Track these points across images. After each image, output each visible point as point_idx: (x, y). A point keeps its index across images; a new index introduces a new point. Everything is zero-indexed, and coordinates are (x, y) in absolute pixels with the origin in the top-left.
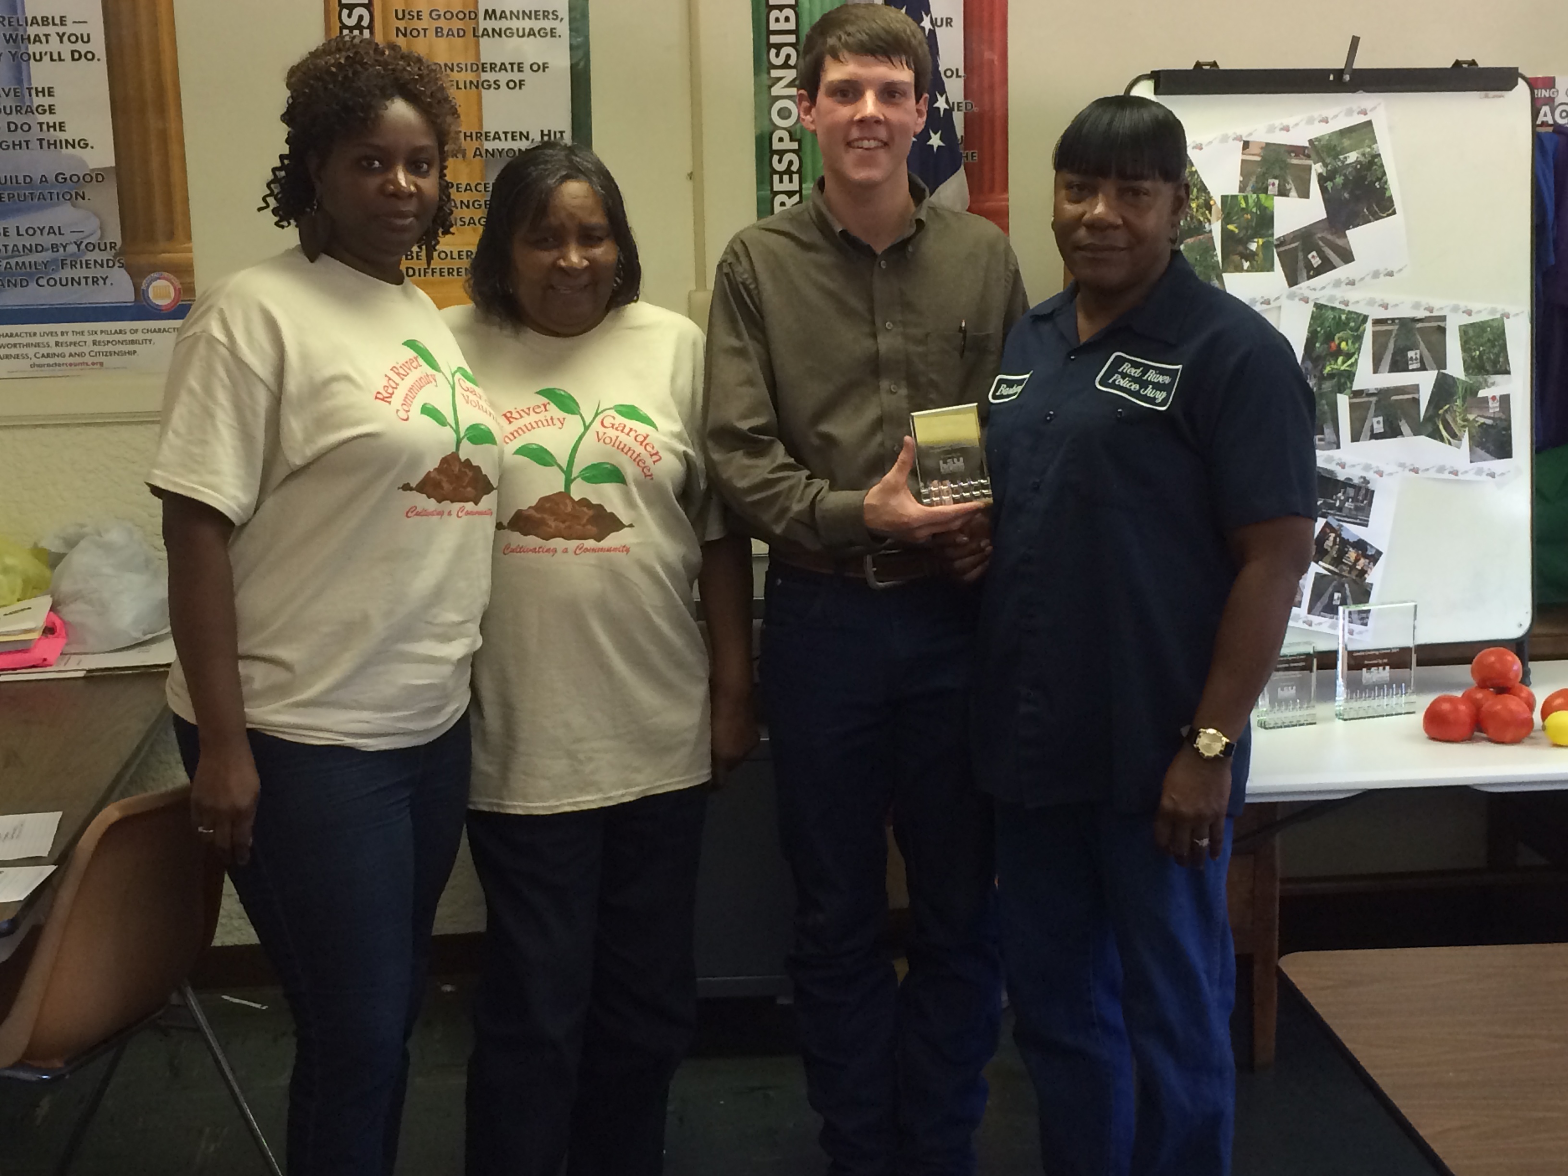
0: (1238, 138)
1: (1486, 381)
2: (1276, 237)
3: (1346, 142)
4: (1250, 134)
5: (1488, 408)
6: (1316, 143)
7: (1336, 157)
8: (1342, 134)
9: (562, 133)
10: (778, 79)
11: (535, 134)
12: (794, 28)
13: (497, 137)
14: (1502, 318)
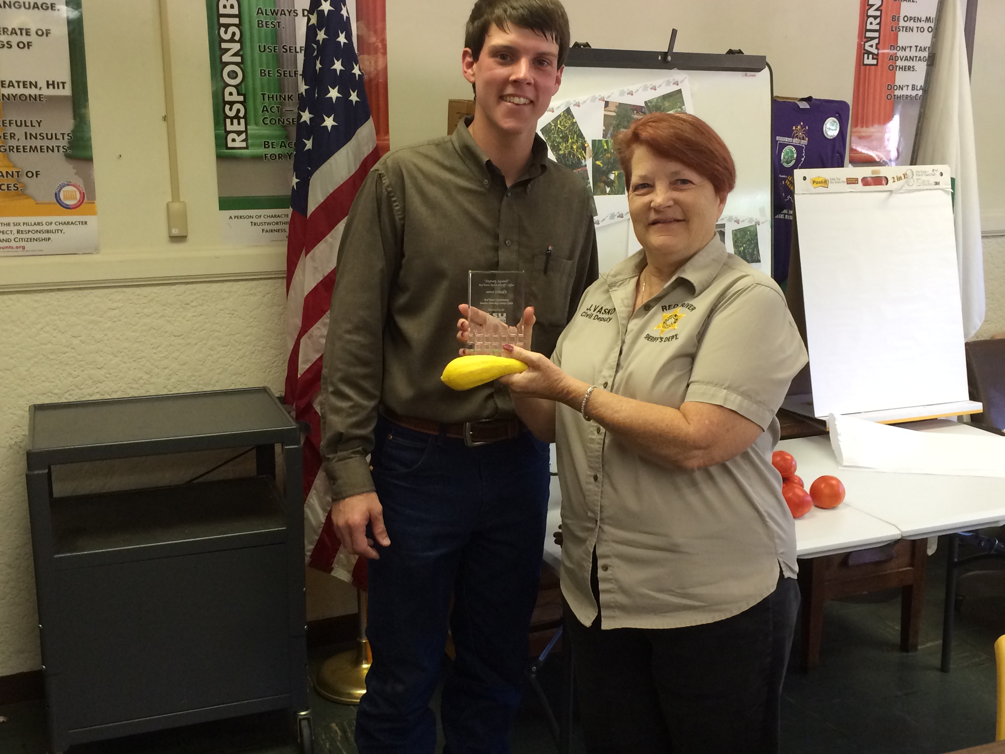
0: (602, 99)
3: (667, 104)
4: (609, 97)
6: (649, 104)
8: (664, 98)
9: (63, 83)
10: (227, 50)
11: (42, 84)
12: (237, 13)
13: (11, 84)
14: (756, 225)
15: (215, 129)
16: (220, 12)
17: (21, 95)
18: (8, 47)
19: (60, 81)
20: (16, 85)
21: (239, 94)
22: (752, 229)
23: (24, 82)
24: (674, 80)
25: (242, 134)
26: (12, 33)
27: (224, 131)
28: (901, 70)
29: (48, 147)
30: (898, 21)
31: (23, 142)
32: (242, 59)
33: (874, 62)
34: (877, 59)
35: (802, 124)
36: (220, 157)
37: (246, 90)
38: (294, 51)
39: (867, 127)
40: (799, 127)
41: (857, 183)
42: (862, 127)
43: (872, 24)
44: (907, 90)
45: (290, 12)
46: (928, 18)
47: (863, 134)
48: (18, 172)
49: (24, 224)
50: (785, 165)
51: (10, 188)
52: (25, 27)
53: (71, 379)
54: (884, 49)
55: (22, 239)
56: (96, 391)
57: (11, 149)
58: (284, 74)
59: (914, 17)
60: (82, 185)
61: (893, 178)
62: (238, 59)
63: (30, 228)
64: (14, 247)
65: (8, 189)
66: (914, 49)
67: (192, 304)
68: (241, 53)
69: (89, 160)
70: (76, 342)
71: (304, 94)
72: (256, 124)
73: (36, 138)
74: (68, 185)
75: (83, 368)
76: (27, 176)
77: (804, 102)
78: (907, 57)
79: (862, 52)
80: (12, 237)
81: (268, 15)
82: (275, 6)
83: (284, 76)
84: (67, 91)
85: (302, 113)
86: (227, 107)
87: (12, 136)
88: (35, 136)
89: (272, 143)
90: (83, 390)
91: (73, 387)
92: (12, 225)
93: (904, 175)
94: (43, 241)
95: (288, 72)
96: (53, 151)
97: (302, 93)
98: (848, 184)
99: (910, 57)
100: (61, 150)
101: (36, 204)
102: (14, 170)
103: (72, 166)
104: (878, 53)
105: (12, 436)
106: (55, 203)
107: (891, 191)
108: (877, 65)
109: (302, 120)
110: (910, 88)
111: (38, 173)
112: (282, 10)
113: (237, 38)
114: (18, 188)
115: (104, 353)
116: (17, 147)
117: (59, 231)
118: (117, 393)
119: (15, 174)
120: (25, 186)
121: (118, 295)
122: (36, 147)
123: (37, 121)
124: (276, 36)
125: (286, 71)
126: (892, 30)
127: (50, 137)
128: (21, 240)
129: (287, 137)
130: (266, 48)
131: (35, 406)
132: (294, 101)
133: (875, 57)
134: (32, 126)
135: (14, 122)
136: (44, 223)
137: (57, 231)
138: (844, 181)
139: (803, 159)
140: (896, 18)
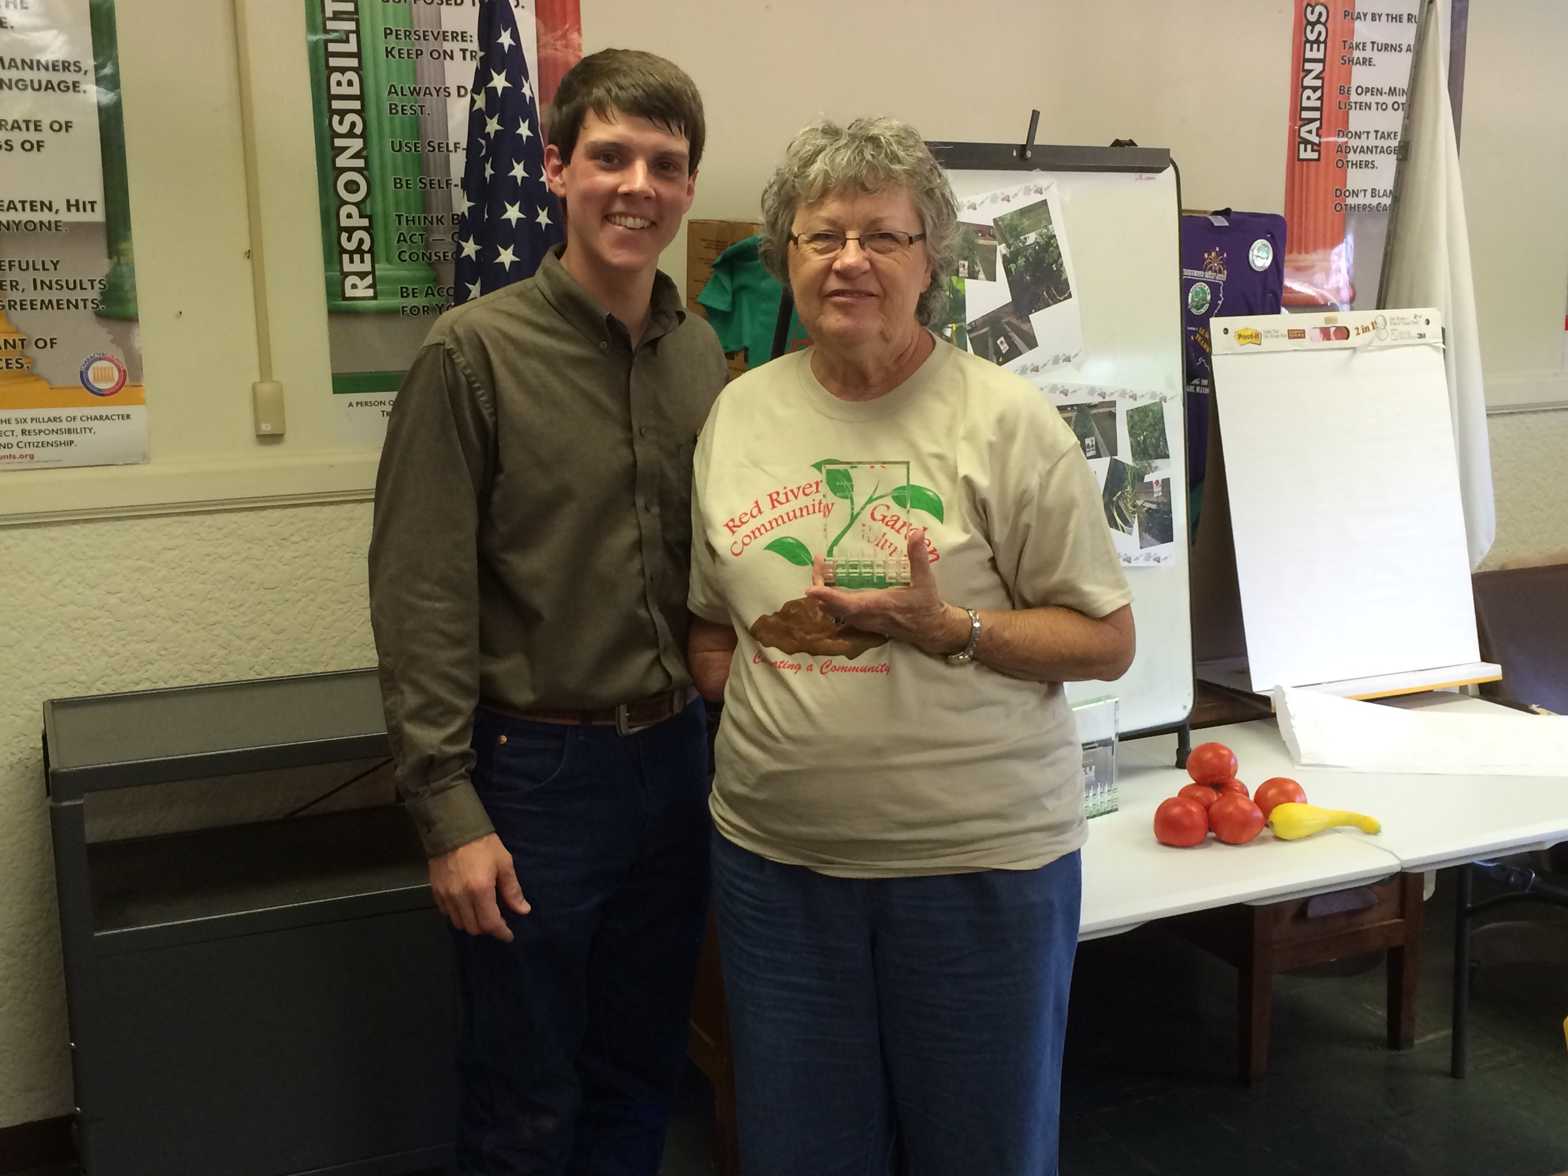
1: (1150, 465)
2: (968, 322)
3: (1026, 222)
5: (1153, 492)
6: (1000, 223)
7: (1017, 237)
8: (1021, 213)
9: (92, 203)
10: (344, 149)
11: (60, 204)
12: (358, 93)
13: (12, 206)
14: (1161, 402)
15: (326, 270)
16: (333, 92)
17: (27, 222)
18: (6, 149)
19: (87, 200)
20: (19, 206)
21: (361, 216)
22: (1156, 408)
23: (31, 202)
24: (1035, 186)
25: (368, 276)
26: (13, 128)
27: (339, 273)
28: (1354, 166)
29: (68, 301)
30: (1348, 93)
31: (31, 295)
32: (366, 163)
33: (1315, 155)
34: (1319, 151)
35: (1217, 249)
36: (334, 313)
37: (372, 210)
38: (445, 149)
39: (1306, 253)
40: (1213, 254)
41: (1304, 337)
42: (1300, 253)
43: (1311, 99)
44: (1365, 196)
45: (438, 92)
46: (1393, 89)
47: (1302, 264)
48: (22, 341)
49: (32, 420)
50: (1194, 311)
51: (10, 366)
52: (33, 119)
53: (106, 659)
54: (1328, 136)
55: (29, 443)
56: (146, 676)
57: (12, 305)
58: (431, 184)
59: (1373, 88)
60: (122, 359)
61: (1357, 328)
62: (360, 163)
63: (43, 426)
64: (17, 456)
65: (7, 367)
66: (1372, 135)
67: (293, 539)
68: (364, 153)
69: (131, 319)
70: (113, 600)
71: (467, 214)
72: (389, 261)
73: (50, 288)
74: (100, 359)
75: (123, 642)
76: (37, 347)
77: (1219, 217)
78: (1362, 147)
79: (1296, 141)
80: (13, 440)
81: (406, 95)
82: (415, 83)
83: (431, 187)
84: (98, 216)
85: (464, 244)
86: (344, 236)
87: (14, 285)
88: (48, 284)
89: (413, 289)
90: (123, 676)
91: (107, 672)
92: (13, 421)
93: (1372, 323)
94: (63, 445)
95: (436, 182)
96: (76, 307)
97: (463, 213)
98: (1290, 338)
99: (1368, 147)
100: (90, 305)
101: (51, 389)
102: (17, 337)
103: (106, 329)
104: (1320, 142)
105: (14, 751)
106: (79, 388)
107: (1354, 349)
108: (1318, 160)
109: (463, 255)
110: (1369, 193)
111: (54, 341)
112: (427, 88)
113: (358, 130)
114: (22, 366)
115: (158, 617)
116: (21, 301)
117: (87, 430)
118: (178, 679)
119: (18, 343)
120: (33, 362)
121: (178, 527)
122: (50, 302)
123: (52, 262)
124: (417, 128)
125: (434, 180)
126: (1340, 108)
127: (71, 286)
128: (27, 445)
129: (436, 280)
130: (404, 145)
131: (52, 702)
132: (446, 224)
133: (1315, 148)
134: (44, 269)
135: (17, 264)
136: (64, 419)
137: (83, 430)
138: (1284, 334)
139: (1220, 302)
140: (1346, 90)
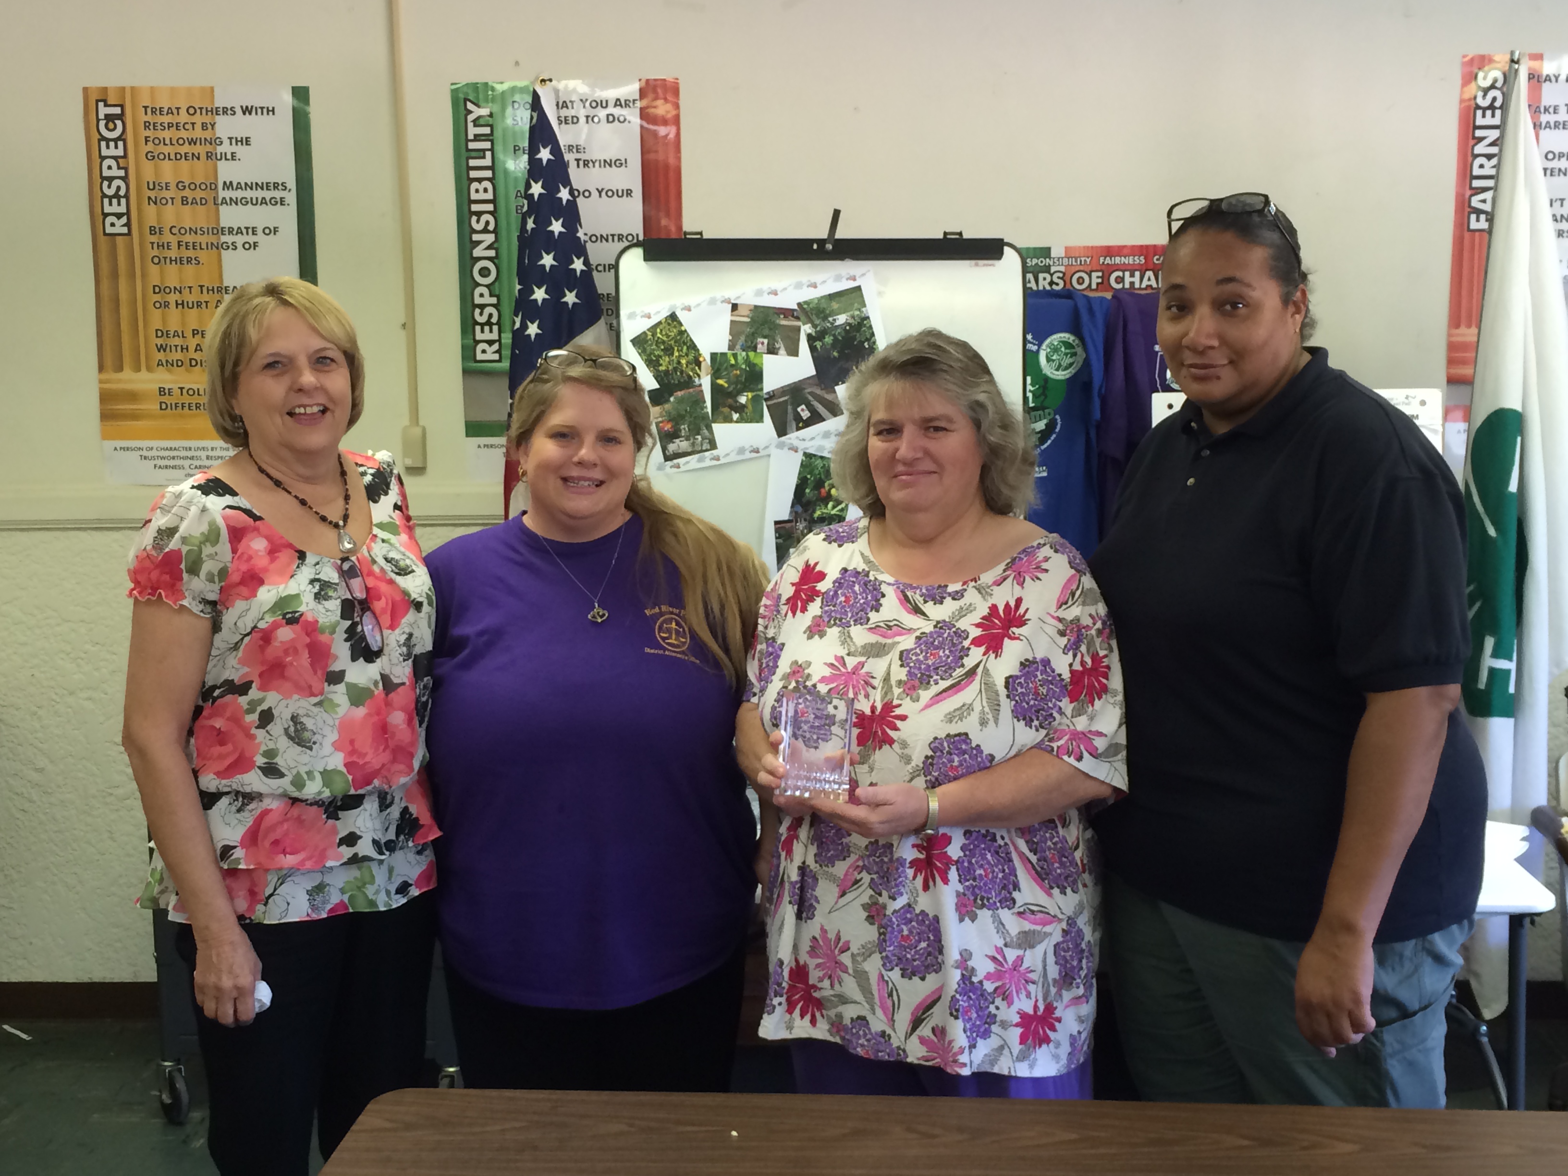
0: (727, 301)
2: (766, 390)
3: (835, 305)
4: (738, 297)
6: (805, 306)
7: (825, 318)
8: (830, 298)
12: (491, 198)
15: (462, 339)
16: (472, 198)
18: (232, 249)
21: (491, 295)
24: (848, 274)
25: (495, 343)
26: (237, 233)
27: (472, 341)
32: (497, 253)
36: (467, 372)
37: (500, 290)
43: (1483, 167)
52: (251, 226)
62: (492, 253)
79: (1465, 212)
